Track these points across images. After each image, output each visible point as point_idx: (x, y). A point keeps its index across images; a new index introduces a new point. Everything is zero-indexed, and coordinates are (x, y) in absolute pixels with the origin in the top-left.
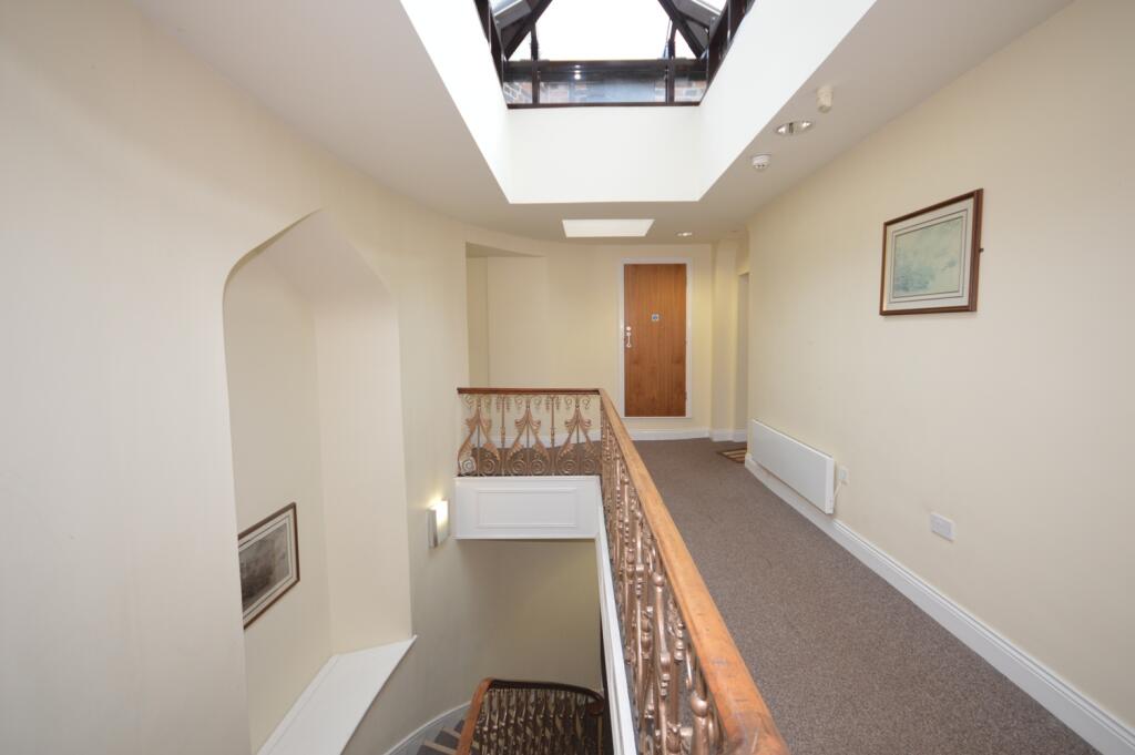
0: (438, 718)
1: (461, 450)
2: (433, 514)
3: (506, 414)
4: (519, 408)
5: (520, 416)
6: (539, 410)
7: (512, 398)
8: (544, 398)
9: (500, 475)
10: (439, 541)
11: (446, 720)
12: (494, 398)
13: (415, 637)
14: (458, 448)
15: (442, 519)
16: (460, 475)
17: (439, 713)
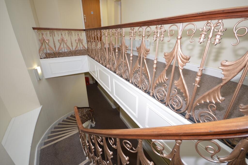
0: (53, 124)
1: (40, 50)
2: (36, 70)
3: (54, 37)
4: (59, 35)
5: (59, 38)
6: (66, 36)
7: (56, 32)
8: (67, 32)
9: (57, 57)
10: (41, 79)
11: (55, 124)
12: (48, 32)
13: (42, 106)
14: (38, 50)
15: (39, 71)
16: (41, 59)
17: (53, 123)
